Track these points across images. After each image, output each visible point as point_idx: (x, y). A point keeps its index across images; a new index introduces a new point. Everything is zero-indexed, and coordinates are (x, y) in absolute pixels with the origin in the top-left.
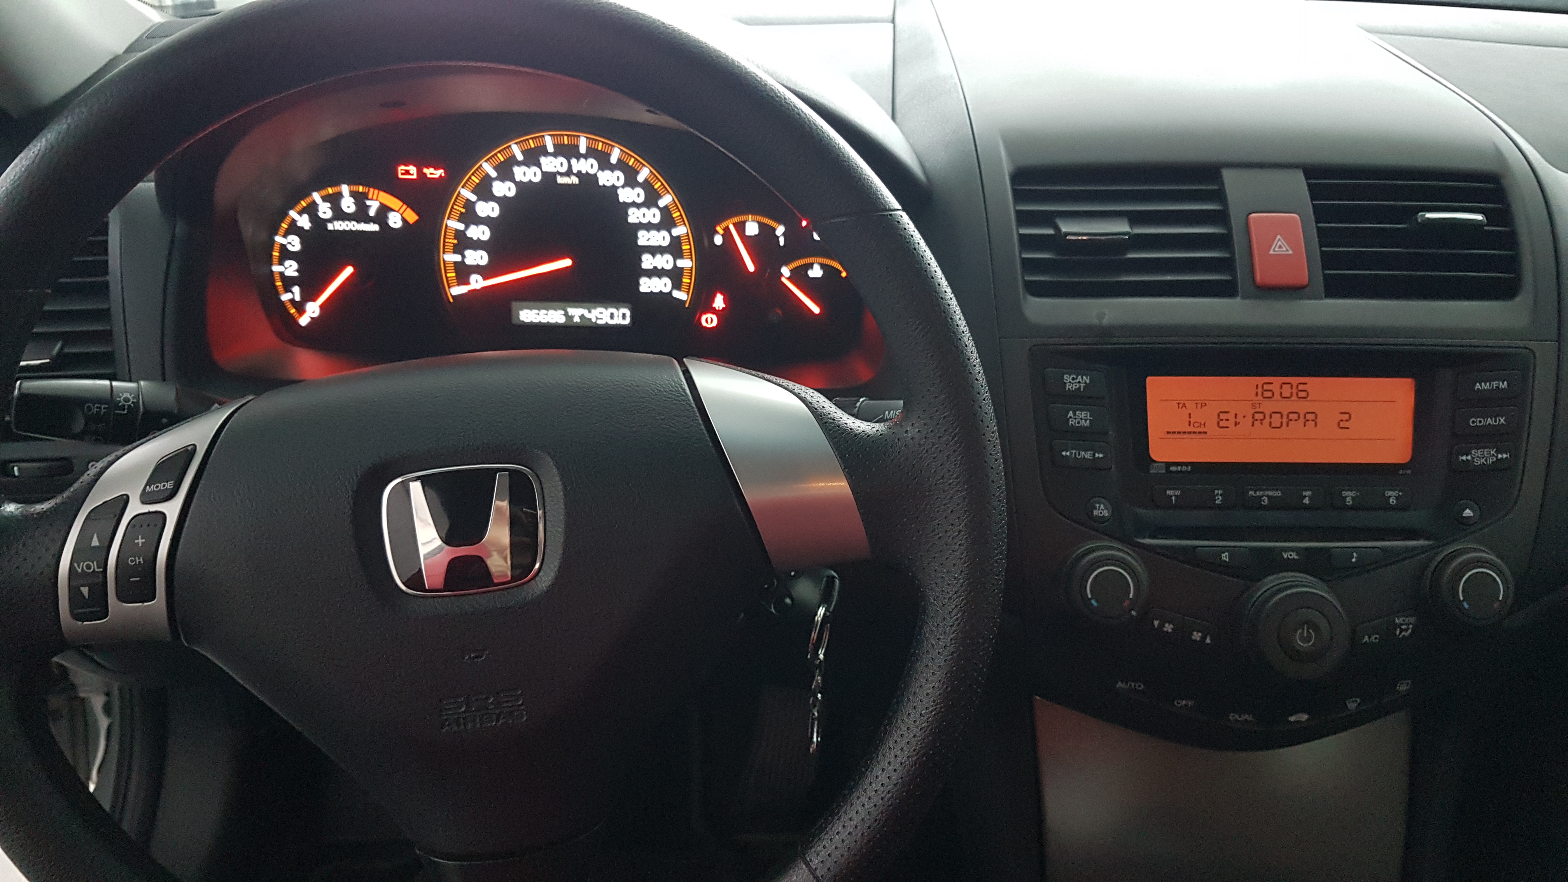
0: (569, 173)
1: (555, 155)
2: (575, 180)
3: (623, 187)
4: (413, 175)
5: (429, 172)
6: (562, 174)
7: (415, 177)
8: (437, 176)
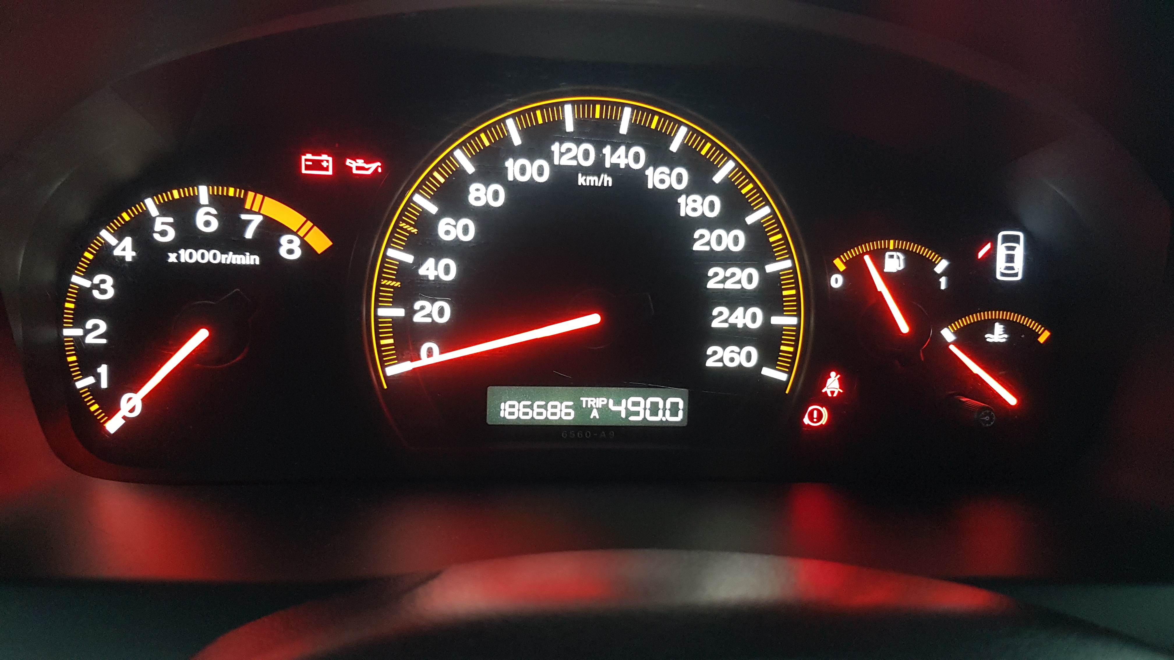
0: (598, 169)
1: (577, 138)
2: (607, 180)
3: (688, 192)
4: (327, 169)
5: (354, 164)
6: (586, 171)
7: (330, 172)
8: (369, 172)
